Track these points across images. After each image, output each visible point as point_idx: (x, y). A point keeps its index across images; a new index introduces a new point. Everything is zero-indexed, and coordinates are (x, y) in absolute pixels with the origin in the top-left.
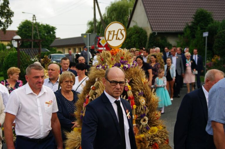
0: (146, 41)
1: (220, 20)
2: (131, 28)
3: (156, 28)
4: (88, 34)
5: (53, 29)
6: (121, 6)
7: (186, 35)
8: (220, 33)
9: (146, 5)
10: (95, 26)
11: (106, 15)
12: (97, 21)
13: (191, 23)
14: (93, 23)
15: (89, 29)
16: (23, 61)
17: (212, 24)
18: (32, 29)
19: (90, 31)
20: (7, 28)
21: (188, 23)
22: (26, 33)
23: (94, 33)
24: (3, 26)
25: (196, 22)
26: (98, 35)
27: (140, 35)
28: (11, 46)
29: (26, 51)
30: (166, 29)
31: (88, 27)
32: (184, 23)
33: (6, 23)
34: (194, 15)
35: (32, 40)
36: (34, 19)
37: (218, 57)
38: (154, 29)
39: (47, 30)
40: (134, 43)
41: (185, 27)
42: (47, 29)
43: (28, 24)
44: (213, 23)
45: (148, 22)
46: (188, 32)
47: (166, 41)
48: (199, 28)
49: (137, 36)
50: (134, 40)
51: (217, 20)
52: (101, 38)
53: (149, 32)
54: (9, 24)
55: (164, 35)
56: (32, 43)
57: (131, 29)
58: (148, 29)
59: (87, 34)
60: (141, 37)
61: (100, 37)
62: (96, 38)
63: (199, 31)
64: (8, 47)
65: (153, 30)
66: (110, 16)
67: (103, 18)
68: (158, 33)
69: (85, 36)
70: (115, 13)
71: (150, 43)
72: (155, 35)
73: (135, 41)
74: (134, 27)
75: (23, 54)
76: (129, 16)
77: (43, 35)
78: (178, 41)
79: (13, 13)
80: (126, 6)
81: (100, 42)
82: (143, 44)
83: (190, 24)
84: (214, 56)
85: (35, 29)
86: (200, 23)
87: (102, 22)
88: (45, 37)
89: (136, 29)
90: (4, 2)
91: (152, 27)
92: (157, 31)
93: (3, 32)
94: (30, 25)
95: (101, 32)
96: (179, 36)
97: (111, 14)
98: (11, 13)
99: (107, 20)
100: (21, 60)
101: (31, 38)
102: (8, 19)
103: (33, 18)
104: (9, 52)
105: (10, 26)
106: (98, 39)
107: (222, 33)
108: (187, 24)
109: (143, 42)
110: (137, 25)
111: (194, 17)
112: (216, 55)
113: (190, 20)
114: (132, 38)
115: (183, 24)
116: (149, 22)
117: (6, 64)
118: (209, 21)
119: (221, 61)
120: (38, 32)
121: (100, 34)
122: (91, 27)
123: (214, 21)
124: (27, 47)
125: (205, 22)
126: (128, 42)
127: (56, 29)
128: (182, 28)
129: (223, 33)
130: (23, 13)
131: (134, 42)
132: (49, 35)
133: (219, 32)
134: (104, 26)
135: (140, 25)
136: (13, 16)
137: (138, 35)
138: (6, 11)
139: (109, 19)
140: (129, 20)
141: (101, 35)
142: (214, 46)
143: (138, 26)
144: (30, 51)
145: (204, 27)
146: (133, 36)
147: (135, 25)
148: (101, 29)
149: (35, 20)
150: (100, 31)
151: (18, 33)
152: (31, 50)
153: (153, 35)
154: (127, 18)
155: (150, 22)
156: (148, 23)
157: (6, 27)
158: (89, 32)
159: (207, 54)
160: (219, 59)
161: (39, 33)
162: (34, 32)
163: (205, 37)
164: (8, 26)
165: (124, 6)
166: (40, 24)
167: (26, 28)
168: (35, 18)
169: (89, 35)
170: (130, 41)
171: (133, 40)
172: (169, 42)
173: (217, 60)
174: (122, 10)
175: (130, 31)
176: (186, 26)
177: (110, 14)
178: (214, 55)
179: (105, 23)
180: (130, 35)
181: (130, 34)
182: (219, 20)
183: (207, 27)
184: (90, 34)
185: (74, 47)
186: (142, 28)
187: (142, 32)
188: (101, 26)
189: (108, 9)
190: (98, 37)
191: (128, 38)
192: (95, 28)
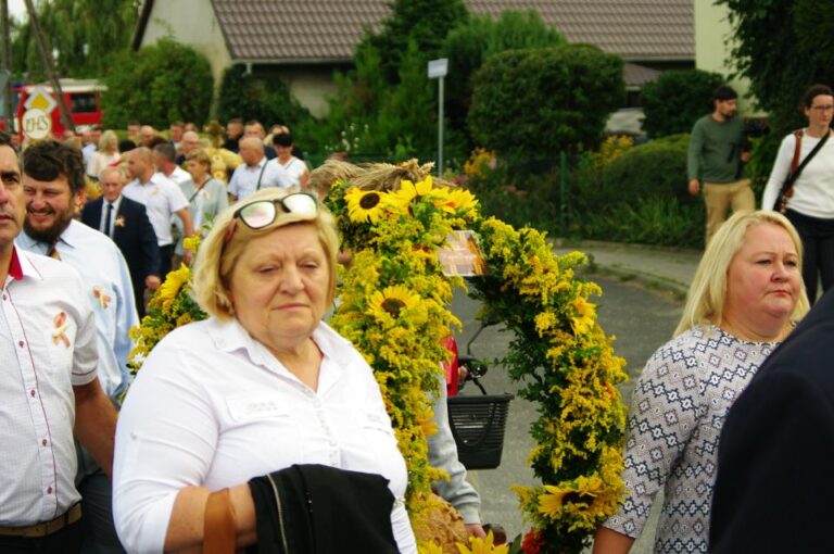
0: (209, 99)
1: (496, 14)
2: (149, 48)
3: (247, 46)
7: (361, 71)
8: (495, 63)
10: (7, 41)
12: (15, 22)
13: (382, 27)
17: (463, 29)
21: (370, 25)
25: (400, 21)
26: (20, 77)
27: (184, 75)
30: (286, 52)
32: (354, 24)
37: (487, 155)
38: (237, 52)
40: (160, 108)
41: (359, 41)
44: (466, 23)
45: (213, 23)
46: (373, 60)
47: (286, 95)
48: (413, 46)
49: (171, 79)
50: (163, 97)
51: (482, 14)
52: (31, 90)
53: (220, 63)
55: (279, 73)
57: (150, 50)
58: (217, 52)
60: (188, 81)
61: (28, 84)
62: (9, 92)
63: (413, 55)
65: (233, 56)
67: (39, 11)
68: (255, 67)
71: (225, 108)
72: (244, 75)
73: (166, 99)
74: (160, 43)
78: (333, 95)
81: (28, 104)
82: (197, 111)
83: (378, 31)
84: (473, 152)
86: (418, 26)
87: (34, 26)
89: (169, 50)
91: (232, 41)
92: (252, 57)
95: (30, 66)
96: (337, 76)
99: (53, 19)
106: (18, 92)
107: (501, 64)
108: (367, 28)
109: (199, 101)
110: (171, 36)
112: (481, 147)
113: (379, 13)
114: (155, 86)
115: (353, 30)
116: (217, 24)
118: (450, 15)
119: (498, 170)
121: (25, 75)
123: (472, 16)
125: (436, 20)
126: (139, 104)
128: (349, 45)
129: (505, 60)
131: (163, 103)
133: (489, 59)
134: (40, 43)
135: (183, 38)
137: (177, 76)
139: (60, 15)
140: (140, 13)
141: (29, 77)
142: (471, 113)
143: (176, 40)
145: (434, 41)
146: (159, 80)
147: (165, 38)
148: (31, 54)
150: (28, 61)
153: (235, 74)
154: (131, 10)
155: (221, 25)
156: (214, 26)
159: (446, 143)
160: (493, 163)
163: (436, 81)
170: (144, 98)
171: (157, 95)
172: (297, 102)
173: (484, 166)
175: (147, 60)
176: (364, 37)
178: (473, 148)
179: (47, 31)
180: (146, 76)
181: (145, 72)
182: (489, 14)
183: (444, 42)
186: (194, 48)
187: (193, 62)
188: (32, 42)
190: (18, 86)
191: (136, 87)
192: (7, 50)
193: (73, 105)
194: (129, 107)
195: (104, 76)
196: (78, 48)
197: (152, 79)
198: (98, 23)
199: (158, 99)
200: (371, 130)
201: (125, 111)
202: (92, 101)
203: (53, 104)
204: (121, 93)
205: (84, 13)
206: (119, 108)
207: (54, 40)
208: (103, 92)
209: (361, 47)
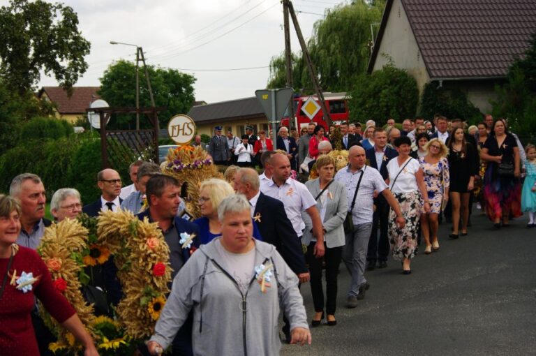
0: (416, 103)
2: (378, 71)
3: (439, 69)
4: (273, 90)
5: (187, 81)
6: (351, 18)
7: (512, 84)
9: (412, 13)
10: (290, 69)
11: (316, 43)
12: (295, 57)
13: (526, 56)
14: (284, 63)
15: (274, 77)
16: (114, 161)
18: (135, 82)
19: (277, 84)
20: (74, 83)
21: (517, 54)
22: (122, 92)
23: (287, 87)
24: (64, 77)
26: (298, 91)
27: (400, 88)
28: (87, 125)
29: (122, 138)
30: (464, 73)
31: (273, 74)
32: (508, 54)
33: (73, 69)
34: (533, 35)
35: (136, 109)
36: (140, 57)
38: (433, 73)
39: (173, 85)
40: (385, 109)
41: (511, 65)
42: (173, 82)
43: (126, 69)
45: (418, 55)
46: (520, 77)
47: (465, 100)
49: (392, 91)
50: (387, 102)
52: (305, 99)
53: (423, 80)
54: (79, 73)
55: (461, 86)
56: (138, 116)
57: (378, 73)
58: (421, 74)
59: (269, 90)
60: (402, 92)
61: (304, 96)
62: (291, 100)
64: (80, 129)
65: (431, 76)
66: (325, 44)
67: (309, 51)
68: (444, 82)
69: (265, 97)
70: (336, 37)
71: (425, 108)
72: (438, 88)
73: (389, 104)
74: (385, 68)
75: (116, 145)
76: (373, 42)
77: (162, 98)
78: (495, 99)
79: (89, 44)
80: (363, 17)
81: (303, 109)
82: (408, 112)
83: (522, 58)
85: (144, 84)
87: (307, 60)
88: (169, 101)
89: (391, 73)
90: (65, 18)
91: (430, 67)
92: (443, 76)
93: (65, 93)
94: (129, 73)
95: (304, 84)
96: (497, 87)
97: (328, 41)
98: (84, 44)
99: (318, 54)
100: (111, 160)
101: (135, 106)
102: (75, 59)
103: (138, 55)
104: (82, 142)
105: (82, 76)
106: (297, 101)
108: (516, 57)
109: (409, 104)
110: (391, 65)
111: (531, 38)
113: (524, 47)
114: (382, 96)
115: (507, 58)
116: (421, 58)
117: (73, 172)
120: (150, 90)
121: (301, 90)
122: (279, 73)
124: (124, 127)
126: (372, 107)
127: (196, 80)
128: (505, 67)
130: (112, 43)
131: (387, 106)
132: (177, 96)
134: (310, 70)
135: (399, 65)
136: (88, 52)
137: (396, 89)
138: (70, 41)
139: (322, 52)
140: (372, 51)
141: (303, 91)
143: (395, 67)
144: (133, 137)
146: (383, 91)
147: (388, 65)
148: (304, 77)
149: (143, 60)
150: (302, 81)
151: (100, 93)
152: (133, 133)
153: (431, 87)
154: (367, 49)
155: (423, 56)
156: (418, 58)
157: (71, 80)
158: (274, 84)
161: (153, 92)
162: (140, 91)
164: (76, 78)
165: (358, 18)
166: (155, 69)
167: (121, 81)
168: (143, 56)
169: (276, 92)
170: (375, 103)
171: (383, 102)
172: (472, 104)
174: (356, 29)
175: (376, 80)
176: (514, 63)
177: (324, 39)
179: (314, 62)
180: (376, 89)
181: (376, 87)
184: (277, 89)
185: (241, 124)
186: (406, 71)
187: (406, 80)
188: (305, 70)
189: (321, 28)
190: (297, 97)
191: (370, 96)
192: (290, 74)
193: (331, 108)
194: (365, 110)
195: (349, 90)
196: (333, 73)
197: (380, 91)
198: (345, 57)
199: (383, 104)
200: (519, 121)
201: (364, 111)
202: (342, 106)
203: (319, 108)
204: (361, 100)
205: (337, 51)
206: (360, 110)
207: (318, 68)
208: (349, 100)
209: (512, 68)
